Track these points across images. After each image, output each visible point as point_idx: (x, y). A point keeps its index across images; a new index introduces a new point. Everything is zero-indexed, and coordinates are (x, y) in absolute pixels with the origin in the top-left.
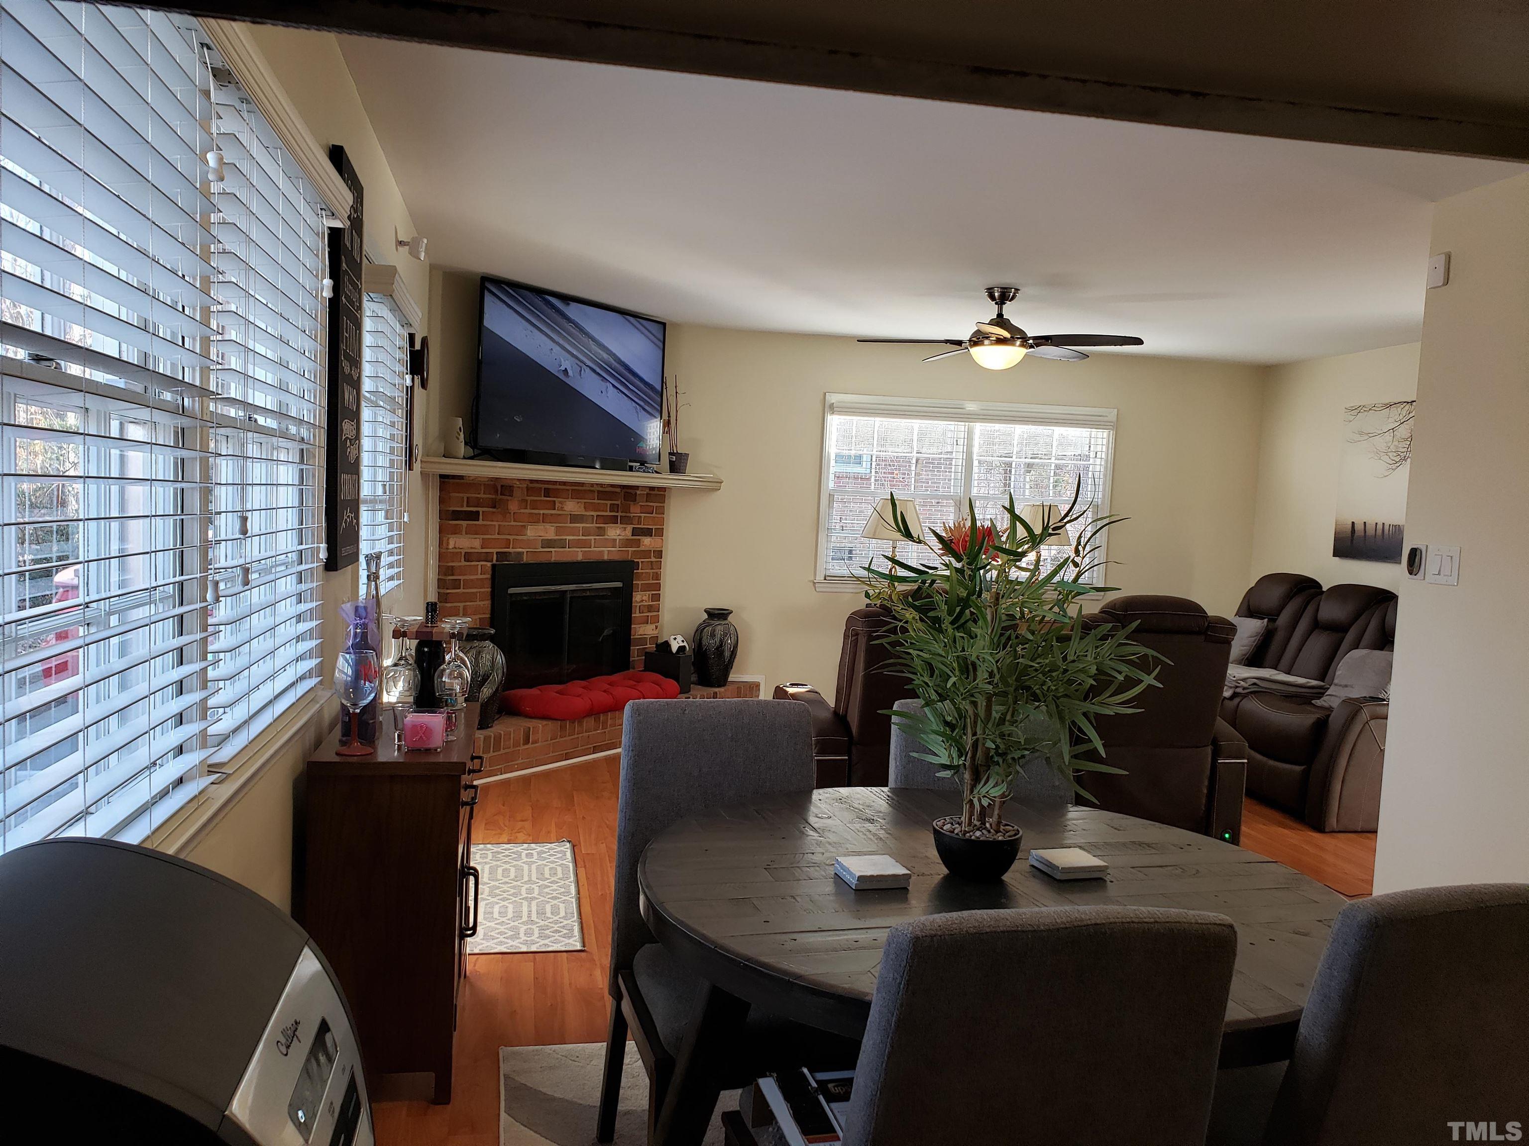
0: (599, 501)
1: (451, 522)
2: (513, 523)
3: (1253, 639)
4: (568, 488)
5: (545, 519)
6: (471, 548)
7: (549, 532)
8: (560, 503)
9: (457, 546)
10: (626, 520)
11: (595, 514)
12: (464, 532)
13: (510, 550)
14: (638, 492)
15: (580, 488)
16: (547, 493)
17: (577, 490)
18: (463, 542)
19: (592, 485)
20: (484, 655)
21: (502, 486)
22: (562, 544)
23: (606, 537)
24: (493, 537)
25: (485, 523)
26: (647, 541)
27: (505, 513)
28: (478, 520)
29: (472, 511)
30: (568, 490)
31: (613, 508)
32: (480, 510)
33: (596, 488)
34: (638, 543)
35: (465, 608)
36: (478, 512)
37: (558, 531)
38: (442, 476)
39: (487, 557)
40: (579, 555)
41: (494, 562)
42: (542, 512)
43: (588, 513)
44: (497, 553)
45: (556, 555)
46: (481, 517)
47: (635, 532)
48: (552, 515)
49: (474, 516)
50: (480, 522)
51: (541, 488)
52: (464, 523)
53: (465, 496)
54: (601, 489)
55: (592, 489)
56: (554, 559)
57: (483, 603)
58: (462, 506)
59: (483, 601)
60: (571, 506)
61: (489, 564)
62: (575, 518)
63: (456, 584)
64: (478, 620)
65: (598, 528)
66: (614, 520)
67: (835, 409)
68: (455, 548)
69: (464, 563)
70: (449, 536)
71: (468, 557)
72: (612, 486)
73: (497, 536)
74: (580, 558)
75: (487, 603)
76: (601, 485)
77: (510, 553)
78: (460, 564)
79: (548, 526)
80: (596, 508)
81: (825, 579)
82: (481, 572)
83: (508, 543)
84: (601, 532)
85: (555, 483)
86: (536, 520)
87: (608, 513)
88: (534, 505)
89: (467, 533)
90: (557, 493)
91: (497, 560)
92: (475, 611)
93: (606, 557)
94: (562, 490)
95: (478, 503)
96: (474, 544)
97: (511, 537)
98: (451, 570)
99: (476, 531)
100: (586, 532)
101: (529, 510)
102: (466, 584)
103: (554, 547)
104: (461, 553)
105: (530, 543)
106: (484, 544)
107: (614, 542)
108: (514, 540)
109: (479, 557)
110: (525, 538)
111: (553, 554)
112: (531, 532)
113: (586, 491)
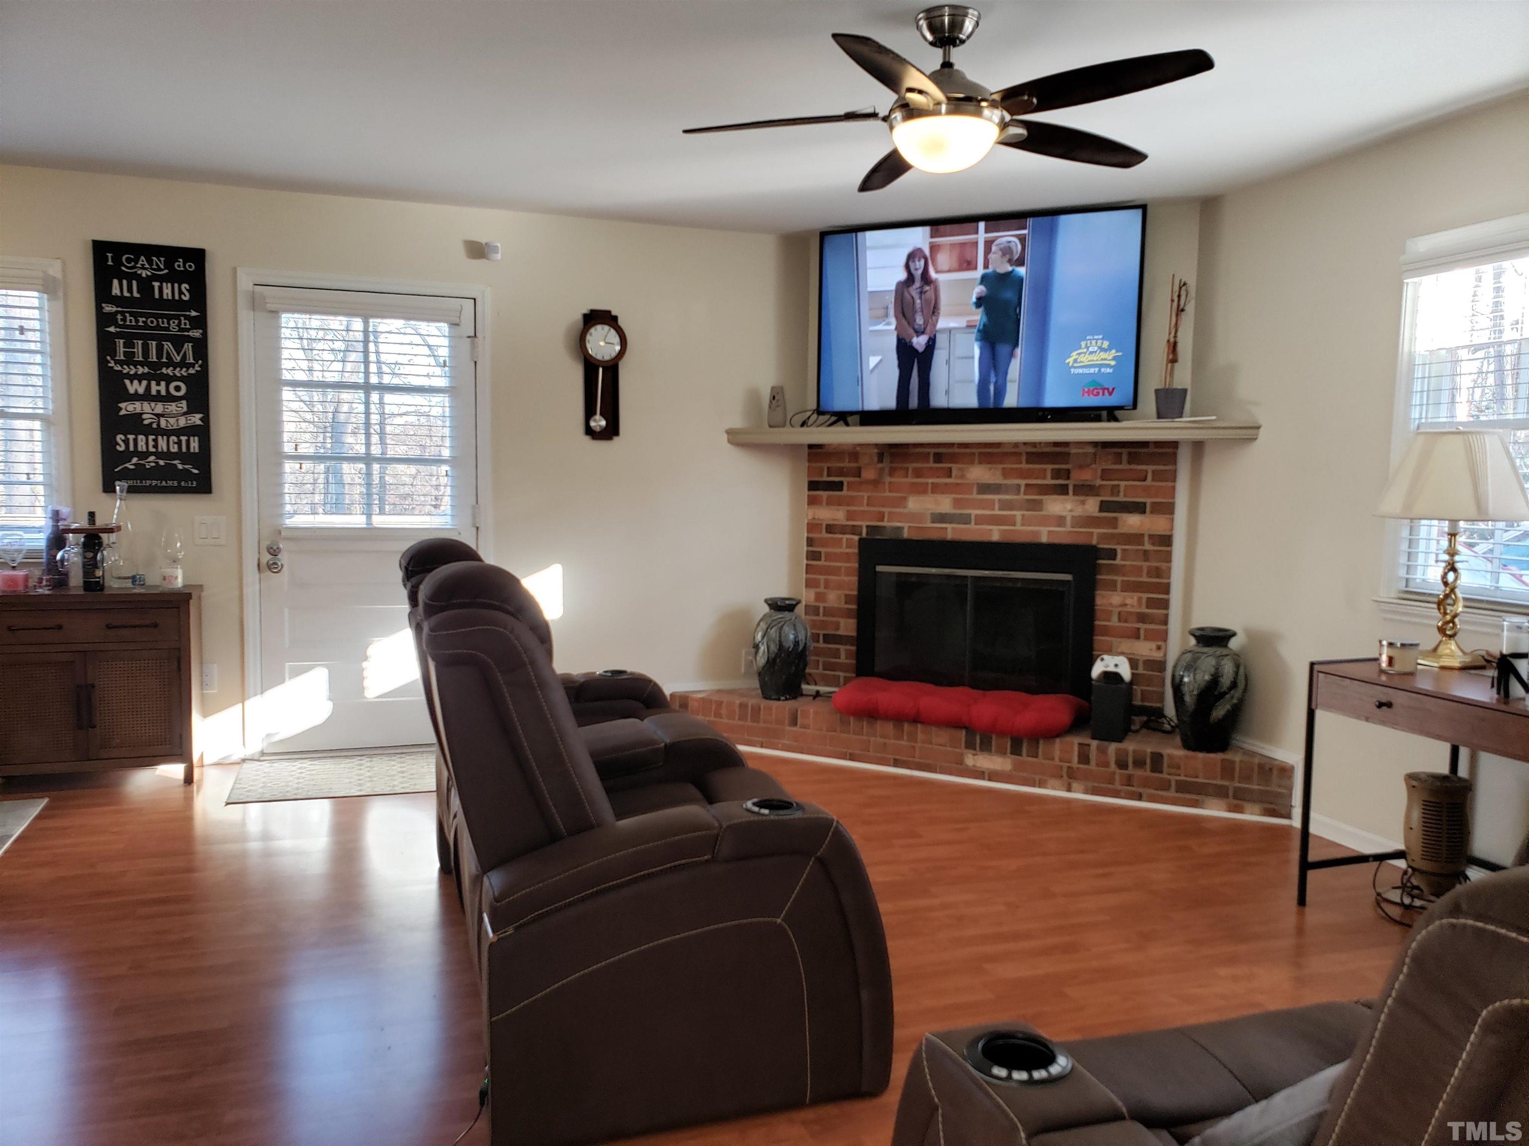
0: (1033, 466)
1: (809, 492)
2: (888, 494)
4: (973, 450)
5: (936, 489)
6: (834, 520)
7: (945, 504)
8: (960, 469)
9: (816, 517)
10: (1085, 490)
11: (1023, 482)
12: (825, 503)
13: (885, 524)
15: (996, 450)
16: (938, 458)
17: (990, 453)
18: (823, 514)
19: (1016, 445)
22: (966, 519)
23: (1044, 513)
24: (862, 509)
25: (850, 493)
26: (1132, 522)
27: (878, 482)
28: (843, 490)
29: (834, 482)
30: (974, 454)
31: (1057, 474)
32: (845, 480)
33: (1023, 449)
34: (1114, 523)
35: (827, 581)
36: (842, 483)
37: (957, 503)
38: (810, 446)
39: (854, 530)
40: (995, 534)
41: (864, 535)
42: (930, 481)
43: (1008, 482)
44: (867, 527)
45: (951, 532)
46: (845, 487)
47: (1105, 506)
48: (946, 484)
49: (838, 486)
50: (845, 492)
51: (929, 454)
52: (824, 493)
53: (825, 465)
54: (1034, 450)
55: (1017, 450)
56: (950, 536)
57: (850, 578)
58: (822, 476)
59: (848, 576)
60: (978, 473)
61: (856, 538)
62: (985, 488)
63: (816, 556)
64: (843, 597)
65: (1028, 500)
66: (1063, 490)
68: (814, 519)
69: (825, 535)
71: (830, 529)
72: (1056, 444)
73: (865, 508)
74: (995, 537)
75: (854, 579)
76: (1034, 444)
77: (885, 527)
78: (821, 536)
79: (939, 497)
80: (1022, 475)
82: (848, 545)
83: (882, 516)
84: (1036, 505)
85: (951, 445)
86: (921, 490)
87: (1049, 481)
88: (918, 473)
89: (828, 504)
90: (954, 458)
91: (867, 534)
92: (839, 586)
93: (1044, 539)
94: (964, 454)
95: (841, 472)
96: (837, 515)
97: (886, 510)
98: (810, 542)
99: (839, 503)
100: (1005, 505)
101: (911, 480)
102: (829, 557)
103: (951, 523)
104: (821, 524)
105: (913, 517)
106: (850, 516)
107: (1060, 520)
108: (889, 513)
109: (843, 530)
110: (905, 511)
111: (949, 531)
112: (914, 504)
113: (1005, 454)
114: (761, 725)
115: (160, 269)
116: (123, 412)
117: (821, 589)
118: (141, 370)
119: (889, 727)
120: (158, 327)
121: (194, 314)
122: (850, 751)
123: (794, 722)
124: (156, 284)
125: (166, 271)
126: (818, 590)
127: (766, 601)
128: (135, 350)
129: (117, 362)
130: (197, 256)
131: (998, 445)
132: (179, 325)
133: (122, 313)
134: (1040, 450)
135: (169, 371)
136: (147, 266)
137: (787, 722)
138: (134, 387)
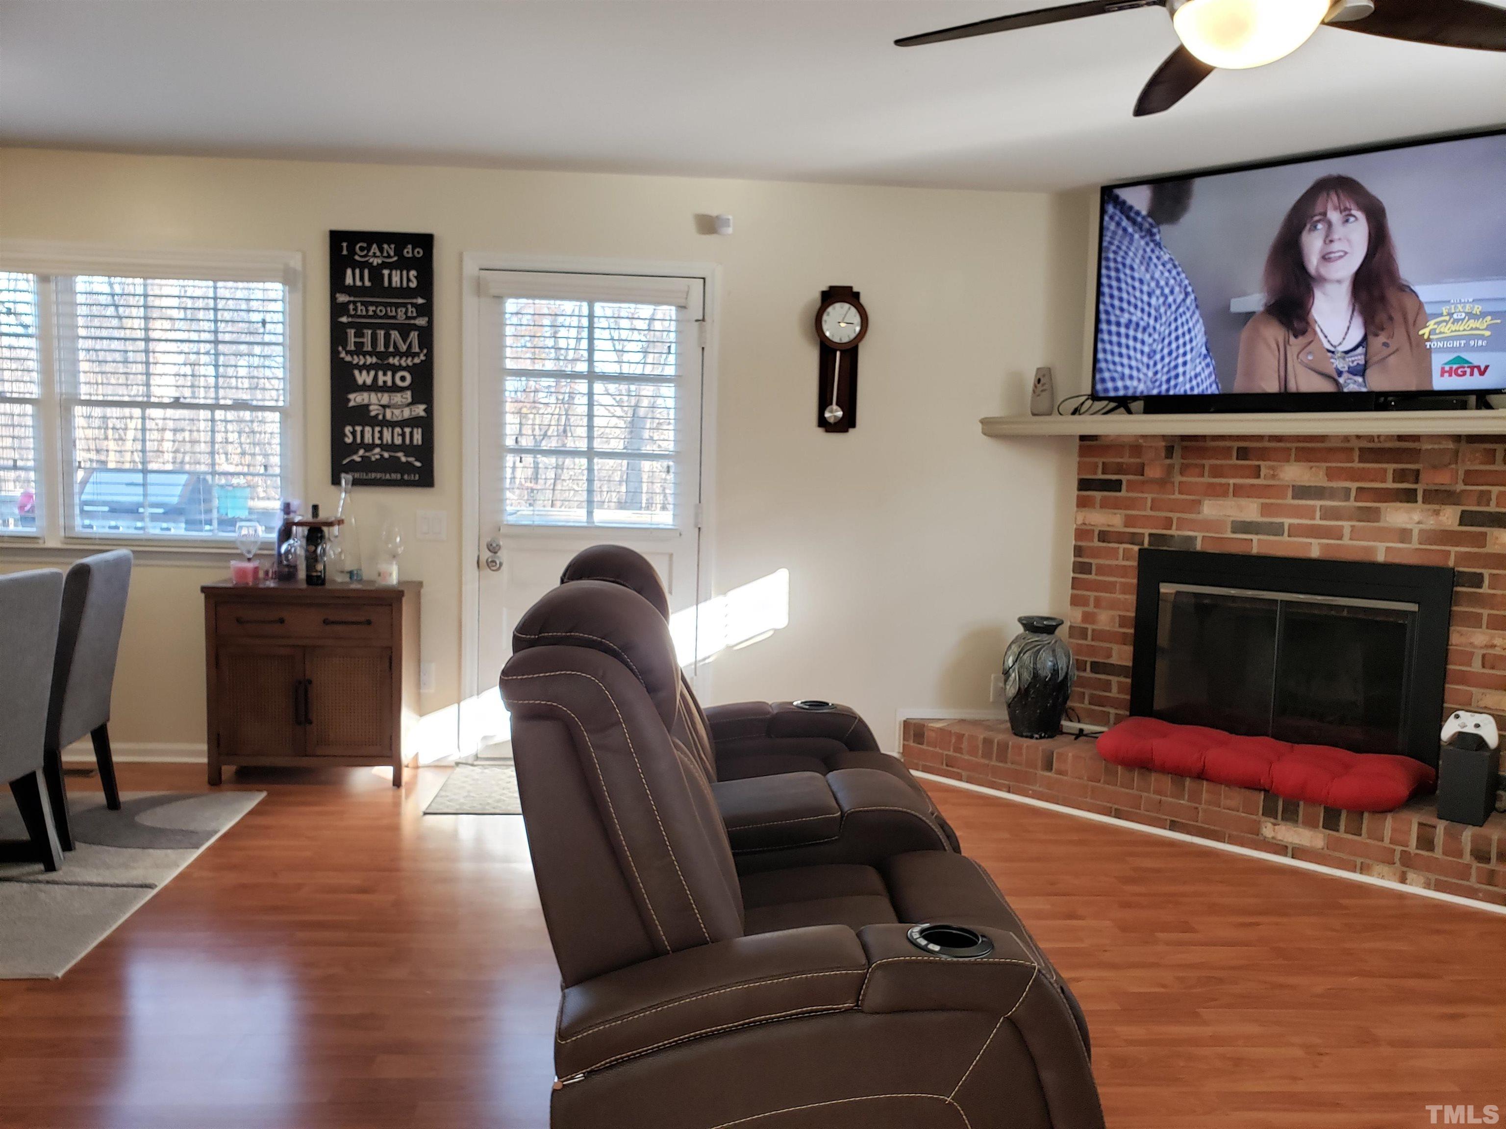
0: (1365, 465)
2: (1177, 496)
4: (1288, 445)
5: (1239, 492)
6: (1109, 526)
7: (1249, 510)
8: (1272, 468)
9: (1087, 523)
11: (1354, 486)
12: (1097, 505)
13: (1173, 532)
15: (1319, 445)
16: (1243, 453)
17: (1311, 448)
18: (1096, 518)
19: (1346, 438)
22: (1277, 530)
23: (1381, 524)
24: (1143, 513)
25: (1130, 494)
28: (1119, 491)
29: (1111, 480)
30: (1290, 449)
31: (1400, 476)
32: (1124, 478)
33: (1356, 444)
34: (1483, 540)
36: (1120, 482)
37: (1265, 509)
38: (1083, 438)
39: (1133, 539)
40: (1315, 549)
41: (1146, 545)
42: (1232, 481)
43: (1334, 484)
44: (1150, 535)
45: (1258, 545)
46: (1124, 487)
47: (1468, 518)
48: (1253, 485)
49: (1116, 486)
50: (1123, 493)
51: (1230, 448)
52: (1097, 495)
53: (1100, 461)
54: (1371, 445)
55: (1347, 445)
56: (1255, 550)
57: (1127, 597)
58: (1095, 473)
59: (1125, 593)
60: (1294, 473)
61: (1136, 548)
62: (1301, 492)
64: (1117, 618)
65: (1360, 508)
66: (1409, 496)
68: (1085, 524)
69: (1096, 543)
71: (1104, 536)
72: (1401, 438)
73: (1149, 513)
74: (1315, 553)
75: (1132, 598)
76: (1370, 438)
77: (1172, 536)
78: (1092, 544)
79: (1243, 502)
80: (1353, 475)
82: (1125, 556)
83: (1168, 523)
84: (1372, 515)
85: (1260, 438)
86: (1220, 492)
87: (1390, 485)
88: (1217, 472)
89: (1101, 507)
90: (1264, 454)
91: (1150, 544)
92: (1113, 605)
93: (1381, 558)
94: (1275, 449)
95: (1120, 469)
96: (1113, 520)
97: (1175, 516)
98: (1078, 551)
99: (1116, 505)
100: (1327, 514)
101: (1207, 479)
102: (1101, 570)
103: (1257, 534)
104: (1093, 531)
105: (1207, 525)
106: (1129, 521)
107: (1404, 535)
108: (1178, 518)
109: (1120, 538)
110: (1200, 517)
111: (1255, 543)
112: (1211, 509)
113: (1331, 450)
114: (1009, 765)
115: (389, 256)
116: (351, 404)
117: (1090, 609)
118: (370, 360)
119: (1167, 781)
120: (386, 316)
121: (420, 301)
122: (1116, 806)
123: (1049, 766)
124: (386, 272)
125: (395, 259)
126: (1086, 609)
127: (1020, 620)
128: (364, 340)
129: (348, 352)
130: (425, 241)
131: (1322, 438)
132: (406, 313)
133: (355, 303)
134: (1379, 445)
135: (395, 361)
136: (378, 254)
137: (1039, 764)
138: (364, 378)
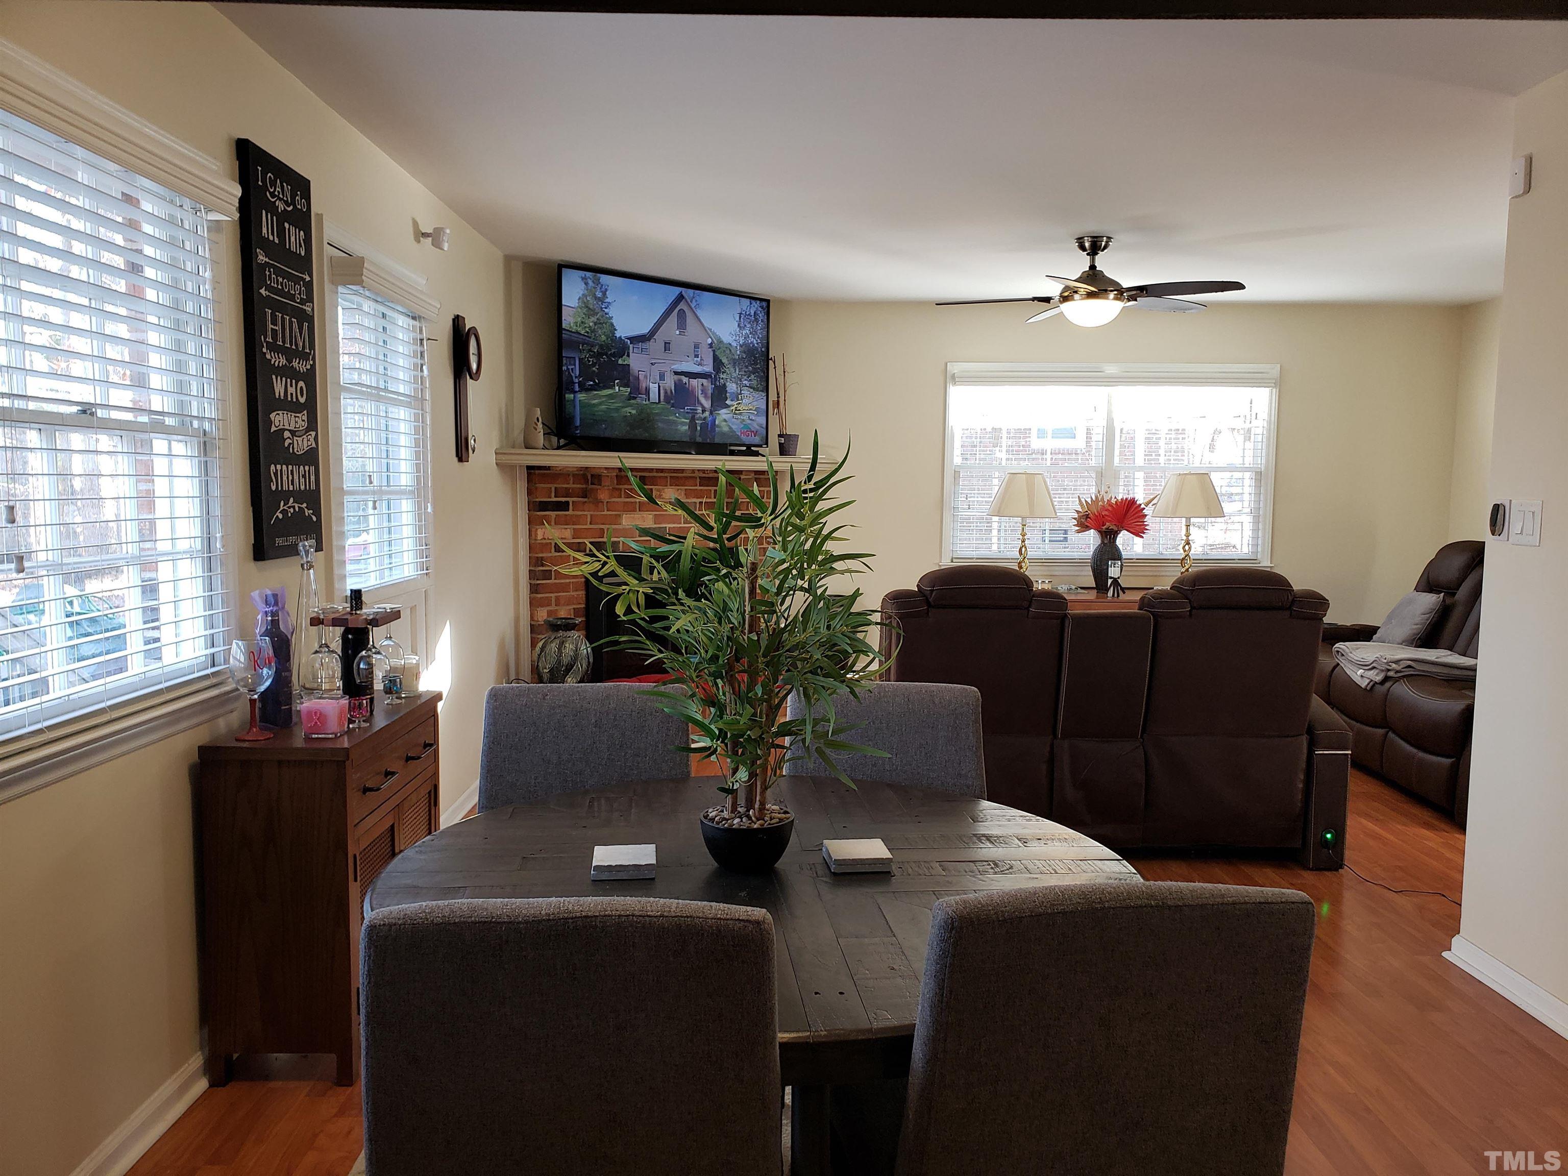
0: (702, 488)
1: (538, 513)
2: (606, 513)
3: (1428, 615)
4: (666, 475)
5: (641, 507)
6: (562, 539)
7: (646, 520)
8: (658, 490)
9: (546, 537)
11: (697, 501)
12: (553, 523)
14: (742, 477)
15: (680, 475)
16: (643, 480)
17: (677, 477)
18: (551, 533)
19: (693, 471)
20: (567, 645)
21: (592, 475)
24: (585, 527)
25: (576, 513)
27: (597, 503)
28: (568, 510)
29: (561, 503)
30: (667, 477)
32: (571, 500)
33: (697, 474)
35: (557, 598)
36: (568, 503)
37: (657, 519)
38: (529, 468)
39: (579, 547)
42: (637, 500)
43: (689, 500)
46: (571, 507)
49: (564, 506)
50: (570, 512)
52: (553, 514)
53: (553, 486)
54: (704, 475)
55: (693, 475)
57: (577, 593)
58: (550, 497)
59: (576, 591)
60: (670, 493)
63: (547, 575)
64: (572, 611)
67: (957, 380)
68: (544, 539)
69: (554, 554)
70: (537, 527)
73: (589, 526)
75: (581, 593)
76: (704, 471)
78: (550, 555)
79: (645, 514)
80: (698, 495)
81: (952, 562)
83: (602, 533)
85: (651, 470)
86: (631, 508)
88: (629, 494)
89: (555, 524)
90: (654, 481)
92: (569, 602)
94: (660, 477)
95: (567, 493)
96: (565, 534)
97: (604, 527)
98: (536, 561)
99: (567, 522)
101: (623, 500)
102: (558, 574)
104: (551, 543)
105: (626, 532)
106: (576, 534)
108: (607, 529)
110: (620, 527)
112: (627, 521)
113: (686, 478)
116: (274, 428)
117: (553, 608)
126: (549, 608)
131: (682, 471)
134: (707, 475)
136: (281, 196)
